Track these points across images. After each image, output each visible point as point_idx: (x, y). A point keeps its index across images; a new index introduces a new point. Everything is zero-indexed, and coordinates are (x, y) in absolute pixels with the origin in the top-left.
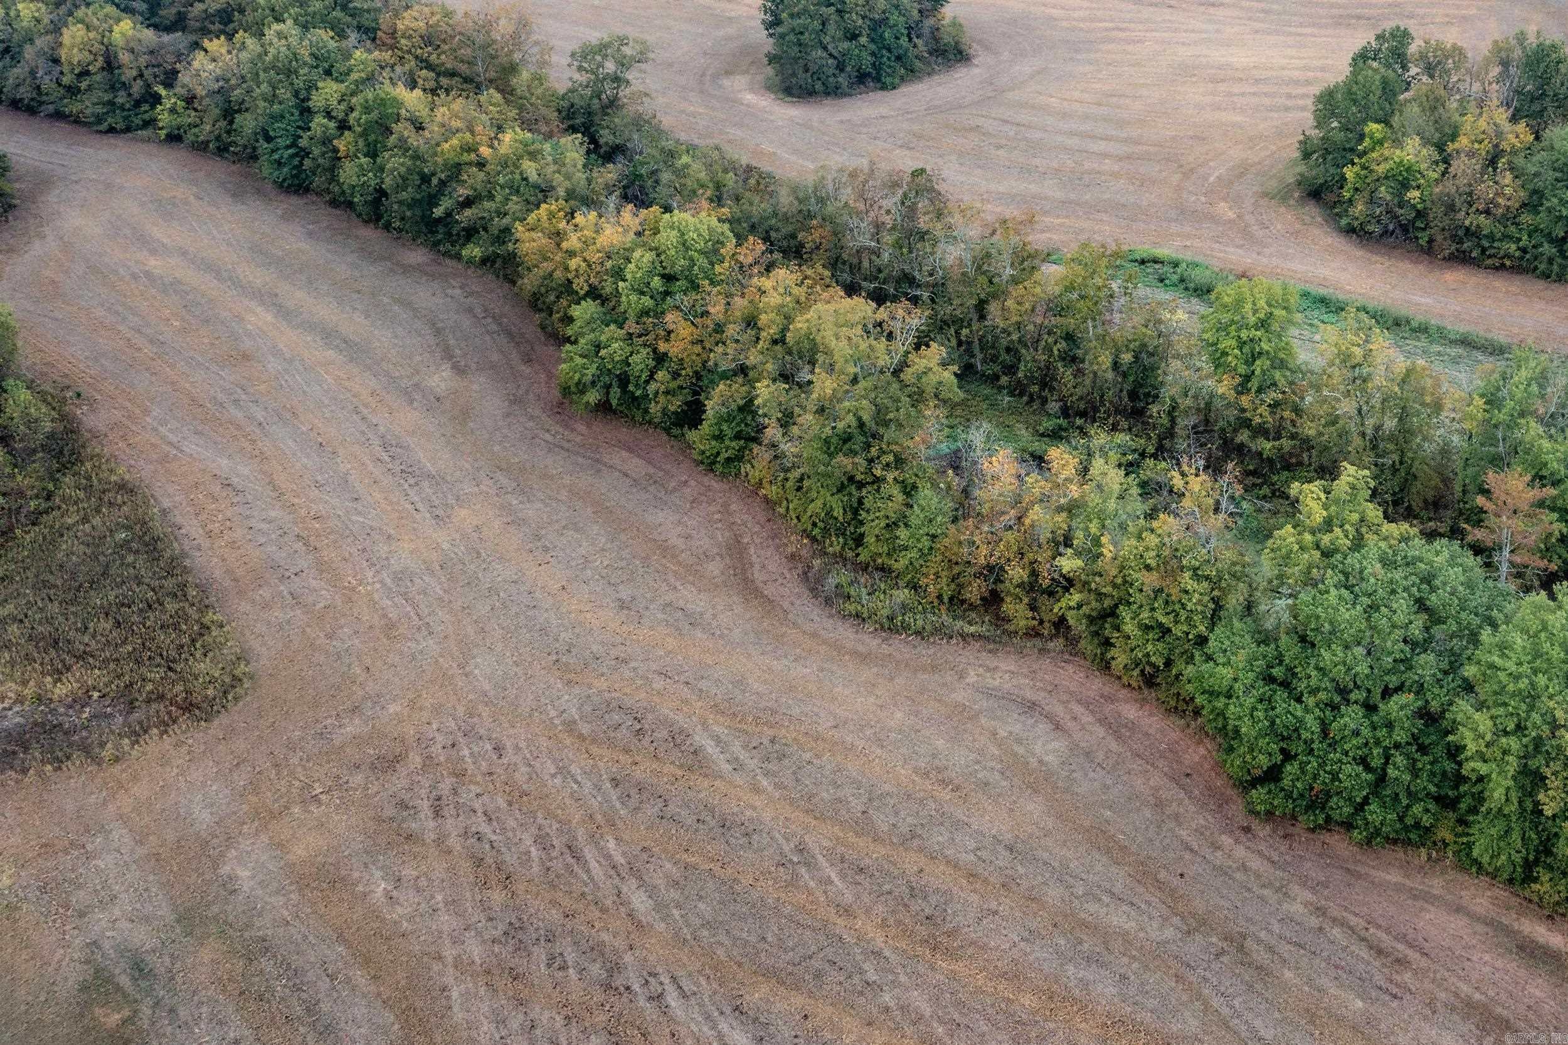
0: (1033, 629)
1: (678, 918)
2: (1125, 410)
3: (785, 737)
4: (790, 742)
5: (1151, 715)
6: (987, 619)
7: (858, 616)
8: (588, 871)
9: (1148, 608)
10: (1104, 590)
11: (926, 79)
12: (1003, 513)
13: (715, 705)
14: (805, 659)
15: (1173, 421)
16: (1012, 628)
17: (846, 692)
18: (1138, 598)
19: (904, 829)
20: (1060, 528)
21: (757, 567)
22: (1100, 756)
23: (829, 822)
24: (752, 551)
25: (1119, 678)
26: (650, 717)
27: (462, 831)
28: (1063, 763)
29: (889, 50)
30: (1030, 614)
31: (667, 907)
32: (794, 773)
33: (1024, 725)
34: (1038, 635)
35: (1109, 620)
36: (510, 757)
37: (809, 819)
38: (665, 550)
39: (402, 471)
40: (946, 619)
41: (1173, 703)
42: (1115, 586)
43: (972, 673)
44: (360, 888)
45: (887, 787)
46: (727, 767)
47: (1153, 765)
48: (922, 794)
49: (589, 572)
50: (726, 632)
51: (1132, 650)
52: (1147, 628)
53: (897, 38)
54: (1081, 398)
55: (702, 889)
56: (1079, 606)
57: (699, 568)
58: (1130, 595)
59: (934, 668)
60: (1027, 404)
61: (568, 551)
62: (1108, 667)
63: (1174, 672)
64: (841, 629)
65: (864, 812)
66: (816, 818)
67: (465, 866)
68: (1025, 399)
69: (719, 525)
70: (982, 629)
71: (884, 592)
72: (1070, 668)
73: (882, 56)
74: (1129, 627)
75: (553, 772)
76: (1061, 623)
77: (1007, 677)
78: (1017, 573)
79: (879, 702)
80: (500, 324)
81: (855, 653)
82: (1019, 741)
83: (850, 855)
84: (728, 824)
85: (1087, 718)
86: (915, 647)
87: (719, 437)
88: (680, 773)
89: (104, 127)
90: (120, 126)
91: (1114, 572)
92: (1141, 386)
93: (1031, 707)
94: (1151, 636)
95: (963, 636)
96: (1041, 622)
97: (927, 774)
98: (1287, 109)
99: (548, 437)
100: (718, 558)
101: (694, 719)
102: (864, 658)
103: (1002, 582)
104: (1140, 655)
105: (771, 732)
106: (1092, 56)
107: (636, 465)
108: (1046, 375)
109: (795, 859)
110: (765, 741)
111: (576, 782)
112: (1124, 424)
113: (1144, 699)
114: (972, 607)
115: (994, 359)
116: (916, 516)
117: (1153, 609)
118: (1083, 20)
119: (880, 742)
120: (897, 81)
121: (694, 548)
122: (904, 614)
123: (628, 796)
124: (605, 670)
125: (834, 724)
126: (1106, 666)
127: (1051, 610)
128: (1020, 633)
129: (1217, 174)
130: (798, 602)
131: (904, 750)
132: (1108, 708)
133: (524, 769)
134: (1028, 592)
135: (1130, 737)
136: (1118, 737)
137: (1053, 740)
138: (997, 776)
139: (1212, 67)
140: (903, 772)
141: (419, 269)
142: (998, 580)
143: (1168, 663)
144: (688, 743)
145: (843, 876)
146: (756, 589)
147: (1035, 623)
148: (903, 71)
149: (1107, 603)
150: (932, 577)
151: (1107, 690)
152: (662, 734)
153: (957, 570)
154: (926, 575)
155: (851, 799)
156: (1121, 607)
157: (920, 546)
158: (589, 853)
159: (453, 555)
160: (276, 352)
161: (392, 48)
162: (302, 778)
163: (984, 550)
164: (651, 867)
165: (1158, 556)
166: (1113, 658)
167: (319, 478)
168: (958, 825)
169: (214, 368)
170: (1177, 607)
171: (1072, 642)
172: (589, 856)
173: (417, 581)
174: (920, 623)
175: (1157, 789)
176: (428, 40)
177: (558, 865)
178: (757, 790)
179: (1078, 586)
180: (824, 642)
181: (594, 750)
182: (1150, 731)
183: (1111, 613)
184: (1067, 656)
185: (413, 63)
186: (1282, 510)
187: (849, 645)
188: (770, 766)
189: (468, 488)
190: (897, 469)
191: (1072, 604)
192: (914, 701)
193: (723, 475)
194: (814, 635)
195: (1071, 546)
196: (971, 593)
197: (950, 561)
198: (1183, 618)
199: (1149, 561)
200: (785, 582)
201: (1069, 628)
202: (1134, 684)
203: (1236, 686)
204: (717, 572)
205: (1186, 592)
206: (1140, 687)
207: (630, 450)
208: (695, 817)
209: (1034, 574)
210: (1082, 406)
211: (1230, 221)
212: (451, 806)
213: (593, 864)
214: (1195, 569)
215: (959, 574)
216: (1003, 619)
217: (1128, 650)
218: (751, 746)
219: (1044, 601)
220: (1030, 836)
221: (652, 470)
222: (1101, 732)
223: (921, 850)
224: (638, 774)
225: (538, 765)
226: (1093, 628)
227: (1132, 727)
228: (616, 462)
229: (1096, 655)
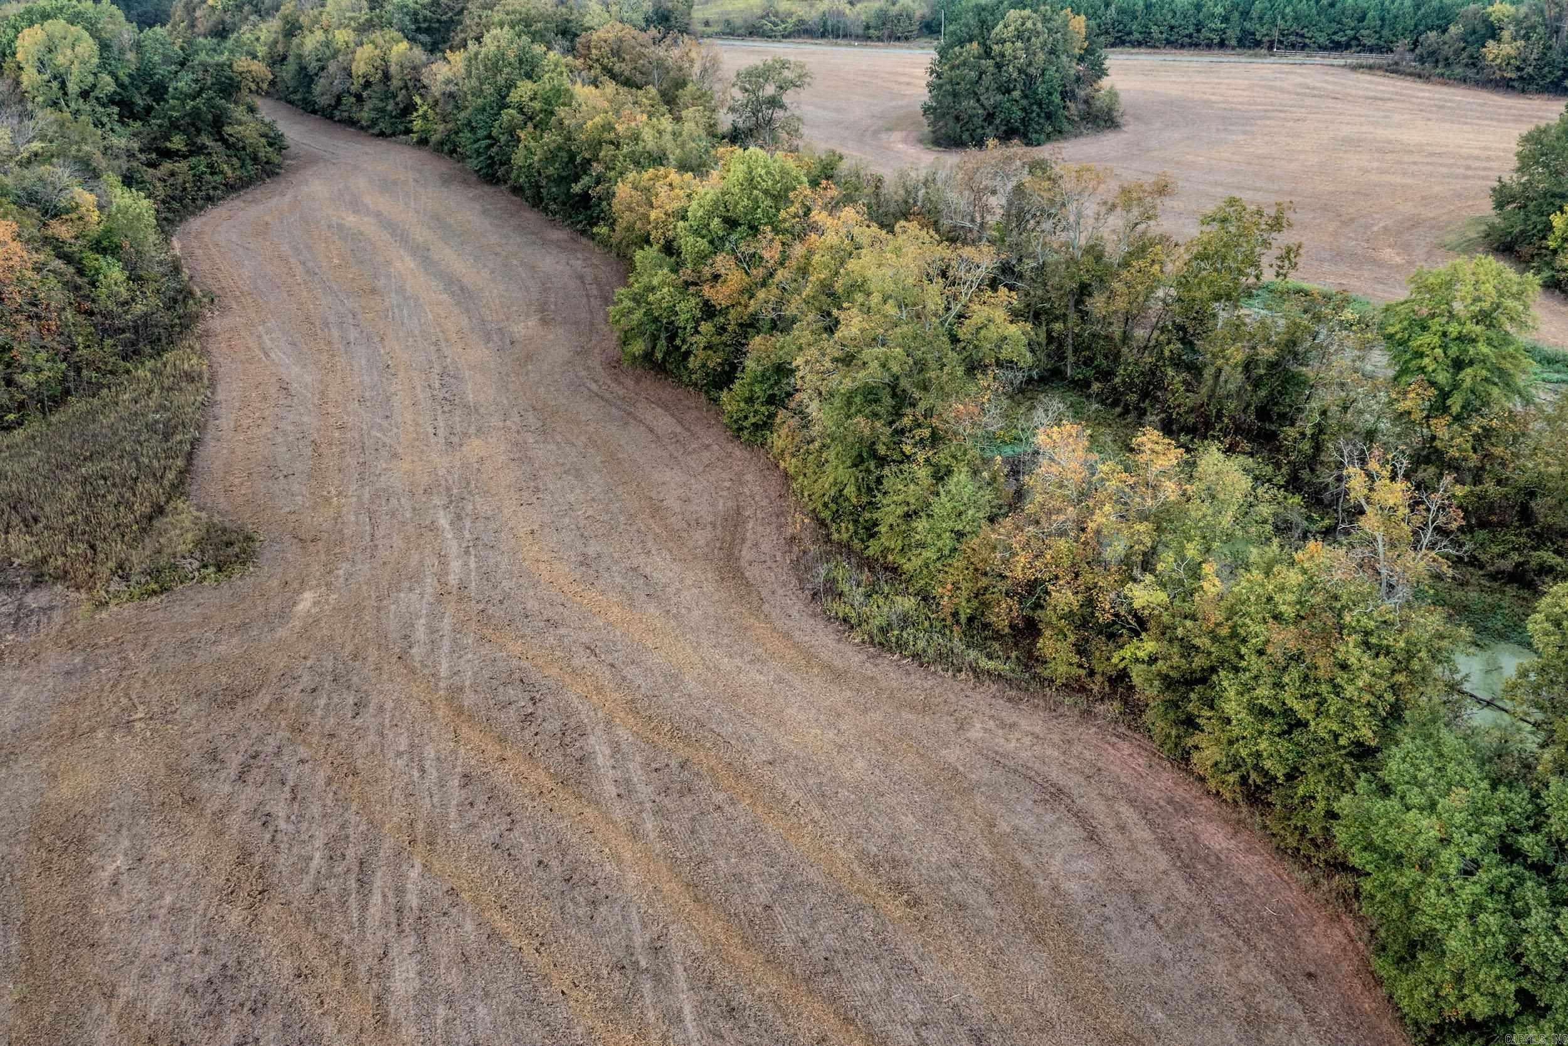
0: (1078, 679)
1: (439, 1022)
2: (1250, 430)
3: (700, 763)
4: (704, 771)
5: (1249, 851)
6: (1013, 655)
7: (845, 620)
8: (364, 908)
9: (1269, 680)
10: (1197, 642)
11: (1073, 139)
12: (1059, 511)
13: (633, 701)
14: (764, 662)
15: (1318, 448)
16: (1046, 673)
17: (801, 717)
18: (1255, 663)
19: (818, 953)
20: (1141, 542)
21: (749, 543)
22: (1156, 903)
23: (711, 911)
24: (750, 525)
25: (1202, 779)
26: (550, 700)
27: (253, 806)
28: (1091, 900)
29: (1040, 105)
30: (1076, 659)
31: (433, 997)
32: (693, 819)
33: (1039, 821)
34: (1083, 689)
35: (1198, 688)
36: (368, 718)
37: (686, 899)
38: (656, 510)
39: (445, 399)
40: (958, 646)
41: (1292, 841)
42: (1215, 638)
43: (978, 726)
44: (92, 860)
45: (812, 874)
46: (611, 790)
47: (1247, 941)
48: (860, 897)
49: (567, 520)
50: (683, 611)
51: (1231, 743)
52: (1264, 713)
53: (1050, 94)
54: (1191, 410)
55: (495, 980)
56: (1152, 660)
57: (684, 535)
58: (1242, 657)
59: (926, 708)
60: (1119, 416)
61: (557, 496)
62: (1186, 757)
63: (1301, 791)
64: (820, 633)
65: (767, 907)
66: (697, 900)
67: (228, 857)
68: (1118, 410)
69: (725, 493)
70: (1005, 668)
71: (886, 597)
72: (1126, 748)
73: (1033, 111)
74: (1232, 705)
75: (402, 749)
76: (1120, 680)
77: (1027, 741)
78: (1063, 598)
79: (840, 741)
80: (601, 290)
81: (828, 667)
82: (1026, 846)
83: (725, 978)
84: (576, 877)
85: (1142, 833)
86: (908, 673)
87: (750, 400)
88: (550, 784)
89: (376, 131)
90: (389, 131)
91: (1218, 616)
92: (1277, 404)
93: (1057, 794)
94: (1267, 728)
95: (975, 671)
96: (1092, 673)
97: (875, 866)
98: (1466, 177)
99: (594, 387)
100: (709, 527)
101: (600, 715)
102: (837, 676)
103: (1042, 607)
104: (1244, 753)
105: (683, 752)
106: (1248, 128)
107: (664, 422)
108: (1149, 383)
109: (643, 964)
110: (674, 763)
111: (423, 770)
112: (1246, 446)
113: (1239, 822)
114: (998, 636)
115: (1088, 362)
116: (942, 505)
117: (1278, 685)
118: (1241, 103)
119: (822, 799)
120: (1043, 137)
121: (688, 513)
122: (902, 629)
123: (471, 804)
124: (528, 632)
125: (770, 757)
126: (1183, 758)
127: (1108, 659)
128: (1058, 682)
129: (1382, 224)
130: (781, 592)
131: (853, 820)
132: (1180, 824)
133: (372, 738)
134: (1077, 628)
135: (1211, 881)
136: (1190, 878)
137: (1080, 856)
138: (983, 898)
139: (1379, 142)
140: (842, 854)
141: (557, 244)
142: (1038, 606)
143: (1292, 776)
144: (578, 744)
145: (701, 1013)
146: (738, 569)
147: (1082, 672)
148: (1050, 129)
149: (1198, 661)
150: (949, 587)
151: (1180, 793)
152: (554, 726)
153: (984, 582)
154: (943, 584)
155: (756, 879)
156: (1222, 673)
157: (940, 544)
158: (380, 881)
159: (443, 482)
160: (401, 290)
161: (586, 57)
162: (134, 697)
163: (1022, 559)
164: (446, 921)
165: (1299, 602)
166: (1196, 748)
167: (367, 394)
168: (905, 969)
169: (341, 295)
170: (1324, 688)
171: (1134, 710)
172: (378, 883)
173: (394, 501)
174: (921, 644)
175: (1250, 989)
176: (617, 53)
177: (333, 887)
178: (634, 833)
179: (1154, 631)
180: (796, 645)
181: (465, 731)
182: (1247, 879)
183: (1204, 678)
184: (1122, 729)
185: (598, 71)
186: (1472, 581)
187: (825, 655)
188: (666, 801)
189: (496, 421)
190: (933, 447)
191: (1141, 654)
192: (886, 748)
193: (749, 444)
194: (787, 636)
195: (1152, 571)
196: (998, 615)
197: (976, 570)
198: (1332, 710)
199: (1283, 608)
200: (774, 565)
201: (1131, 688)
202: (1228, 796)
203: (1445, 854)
204: (702, 542)
205: (1344, 667)
206: (1235, 802)
207: (666, 408)
208: (537, 856)
209: (1090, 602)
210: (1191, 419)
211: (1398, 266)
212: (263, 770)
213: (377, 898)
214: (1367, 633)
215: (986, 589)
216: (1037, 660)
217: (1224, 739)
218: (653, 766)
219: (1098, 644)
220: (1016, 1023)
221: (679, 429)
222: (1162, 861)
223: (833, 998)
224: (500, 776)
225: (391, 736)
226: (1168, 695)
227: (1217, 864)
228: (649, 417)
229: (1168, 736)
